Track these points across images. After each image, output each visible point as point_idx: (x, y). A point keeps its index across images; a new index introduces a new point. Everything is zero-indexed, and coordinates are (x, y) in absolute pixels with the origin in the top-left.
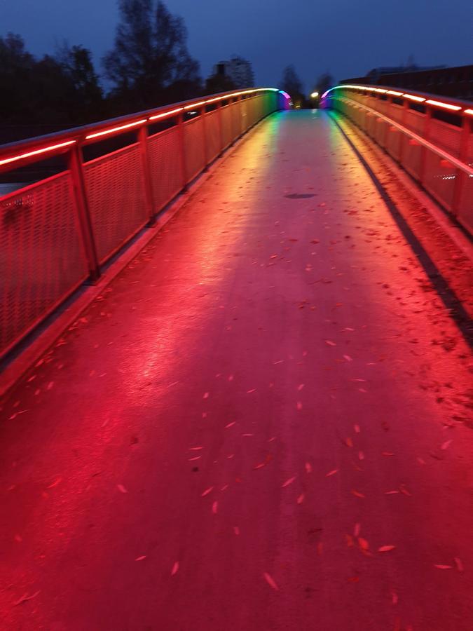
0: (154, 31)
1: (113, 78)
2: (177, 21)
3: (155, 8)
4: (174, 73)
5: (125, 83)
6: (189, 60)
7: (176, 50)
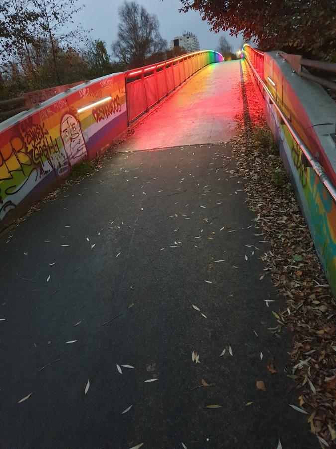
0: (140, 25)
1: (118, 56)
2: (153, 18)
3: (140, 11)
4: (153, 48)
5: (125, 58)
6: (161, 40)
7: (153, 35)
